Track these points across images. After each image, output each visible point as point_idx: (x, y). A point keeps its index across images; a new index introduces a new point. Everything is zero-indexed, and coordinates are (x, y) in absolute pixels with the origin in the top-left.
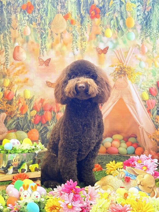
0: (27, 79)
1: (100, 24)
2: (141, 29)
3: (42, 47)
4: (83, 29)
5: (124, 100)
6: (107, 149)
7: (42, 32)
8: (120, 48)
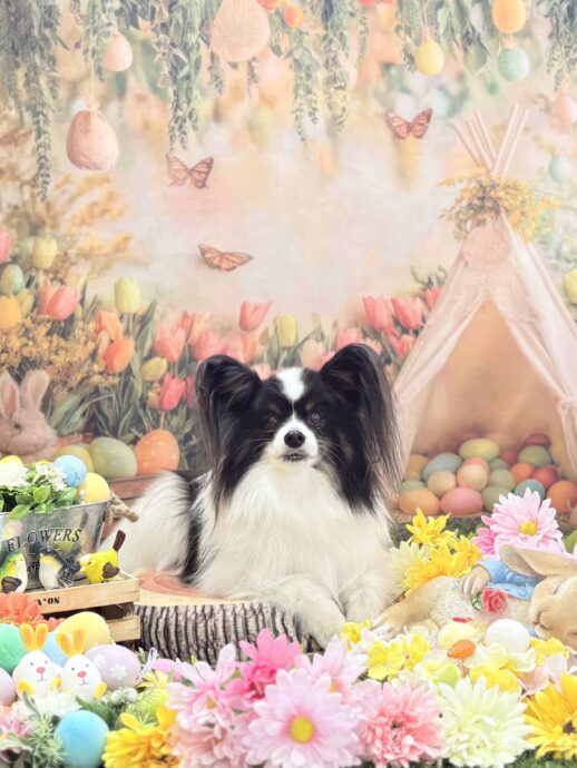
0: (127, 239)
1: (395, 25)
2: (551, 36)
3: (180, 113)
4: (331, 41)
5: (501, 307)
6: (440, 497)
7: (176, 58)
8: (475, 114)
